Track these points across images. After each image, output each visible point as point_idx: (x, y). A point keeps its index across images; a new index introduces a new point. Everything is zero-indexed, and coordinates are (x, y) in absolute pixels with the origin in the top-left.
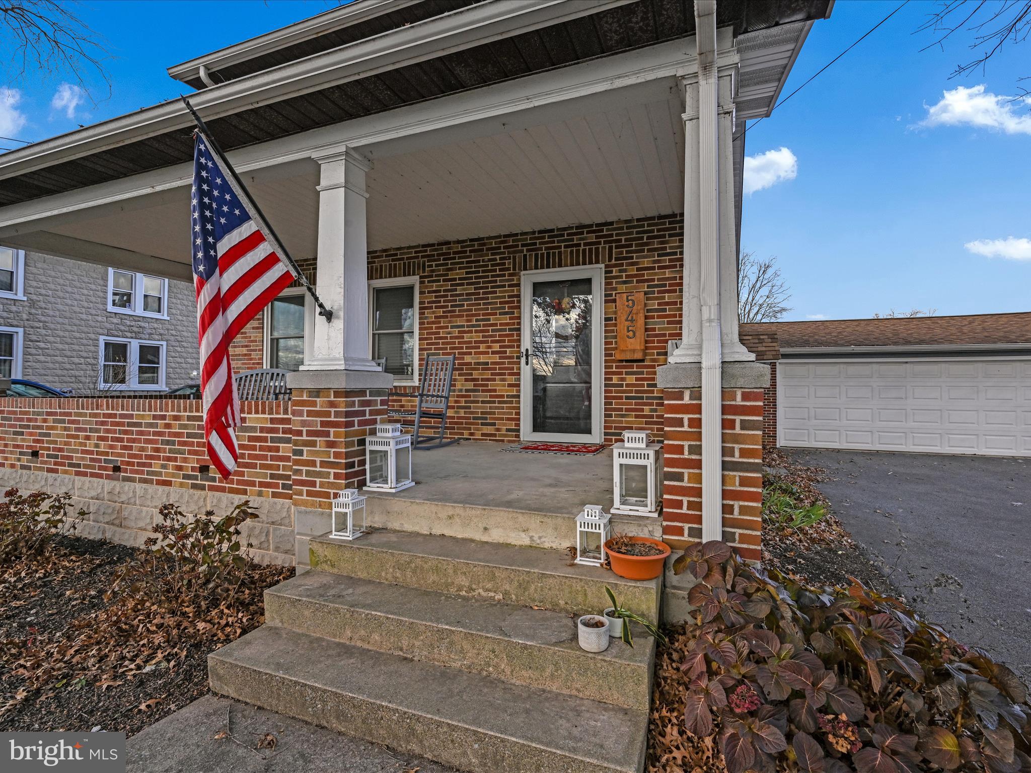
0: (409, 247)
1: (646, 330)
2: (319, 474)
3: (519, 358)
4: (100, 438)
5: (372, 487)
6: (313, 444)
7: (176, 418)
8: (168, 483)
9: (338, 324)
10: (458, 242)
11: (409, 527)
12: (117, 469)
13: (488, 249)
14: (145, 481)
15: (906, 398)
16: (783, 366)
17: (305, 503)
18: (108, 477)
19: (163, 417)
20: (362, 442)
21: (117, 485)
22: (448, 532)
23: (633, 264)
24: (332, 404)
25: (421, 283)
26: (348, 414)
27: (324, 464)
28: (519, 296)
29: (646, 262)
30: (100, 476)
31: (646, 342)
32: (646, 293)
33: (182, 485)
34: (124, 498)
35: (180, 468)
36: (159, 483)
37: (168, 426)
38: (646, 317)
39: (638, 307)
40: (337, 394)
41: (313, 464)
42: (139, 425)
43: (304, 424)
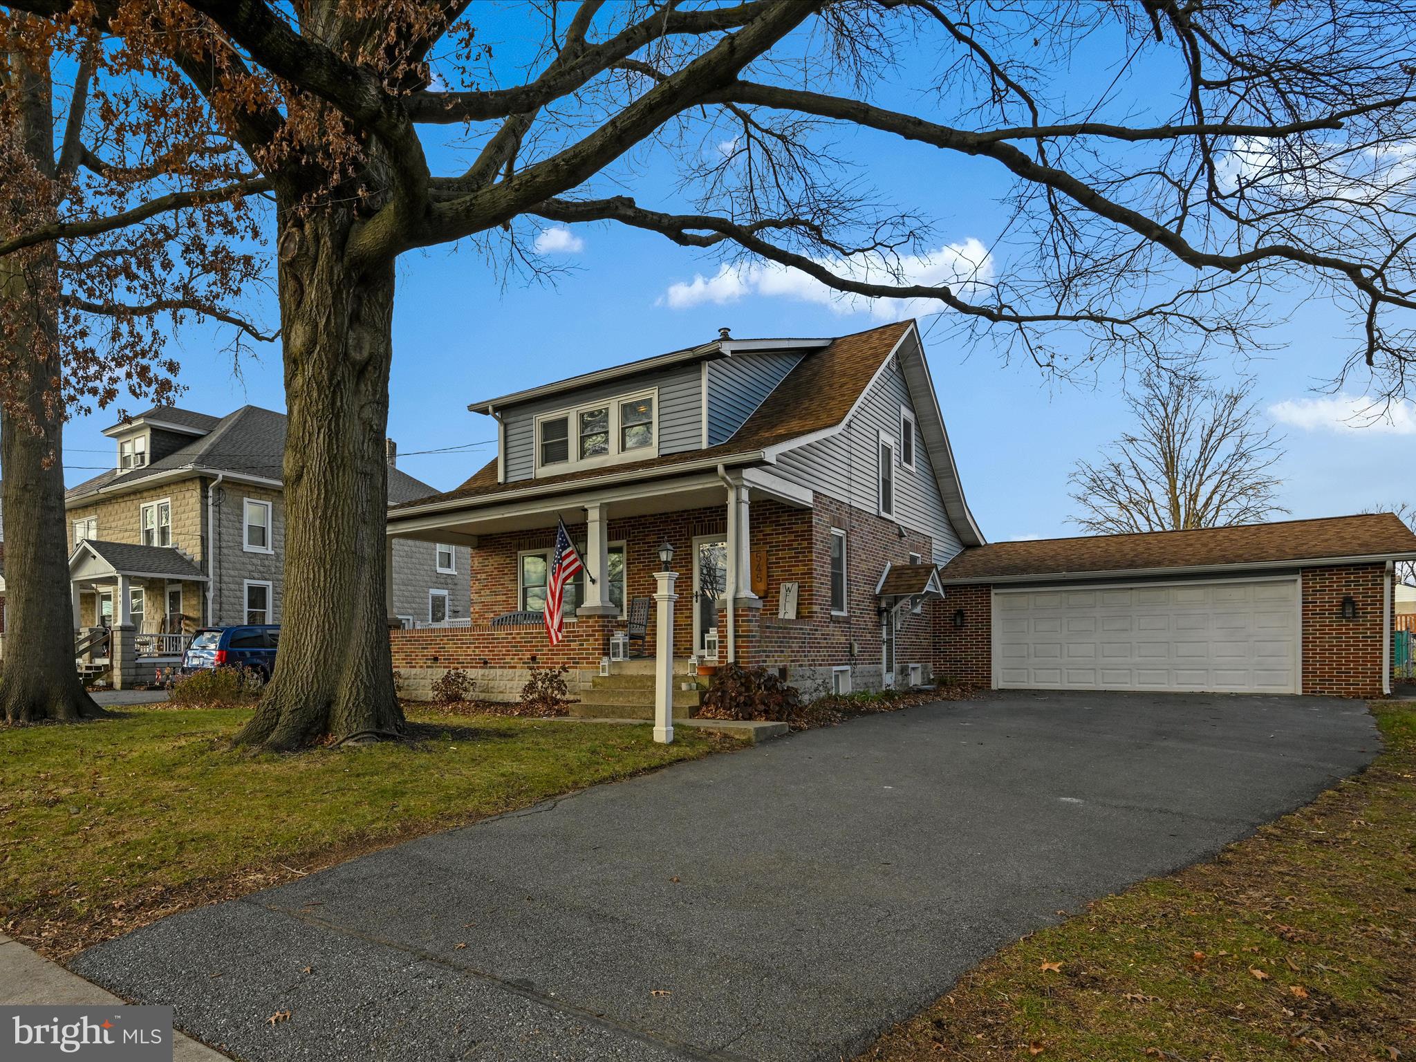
0: (620, 519)
1: (769, 576)
2: (591, 654)
3: (692, 597)
4: (475, 647)
5: (614, 659)
6: (588, 640)
7: (518, 634)
8: (515, 667)
9: (598, 585)
10: (652, 516)
11: (629, 673)
12: (486, 663)
13: (672, 521)
14: (502, 667)
15: (1131, 629)
16: (1000, 598)
17: (585, 668)
18: (481, 667)
19: (511, 634)
20: (608, 640)
21: (486, 671)
22: (645, 673)
23: (761, 531)
24: (596, 622)
25: (628, 545)
26: (603, 626)
27: (593, 649)
28: (691, 554)
29: (768, 530)
30: (476, 667)
31: (768, 585)
32: (768, 551)
33: (522, 668)
34: (490, 677)
35: (521, 659)
36: (510, 667)
37: (514, 638)
38: (768, 568)
39: (763, 561)
40: (599, 617)
41: (588, 649)
42: (498, 639)
43: (584, 631)
